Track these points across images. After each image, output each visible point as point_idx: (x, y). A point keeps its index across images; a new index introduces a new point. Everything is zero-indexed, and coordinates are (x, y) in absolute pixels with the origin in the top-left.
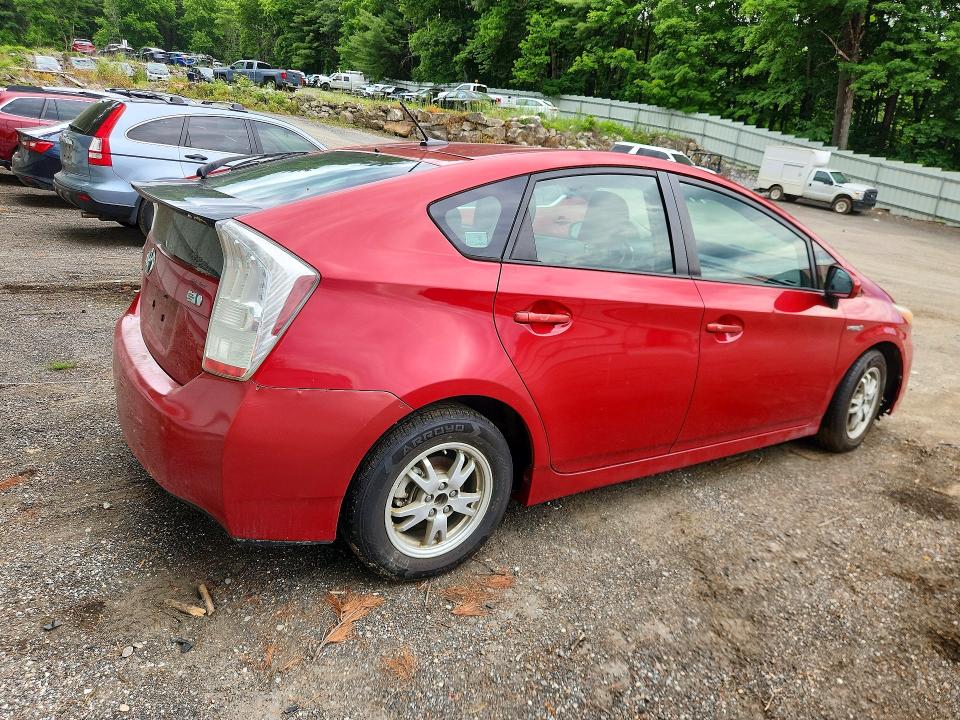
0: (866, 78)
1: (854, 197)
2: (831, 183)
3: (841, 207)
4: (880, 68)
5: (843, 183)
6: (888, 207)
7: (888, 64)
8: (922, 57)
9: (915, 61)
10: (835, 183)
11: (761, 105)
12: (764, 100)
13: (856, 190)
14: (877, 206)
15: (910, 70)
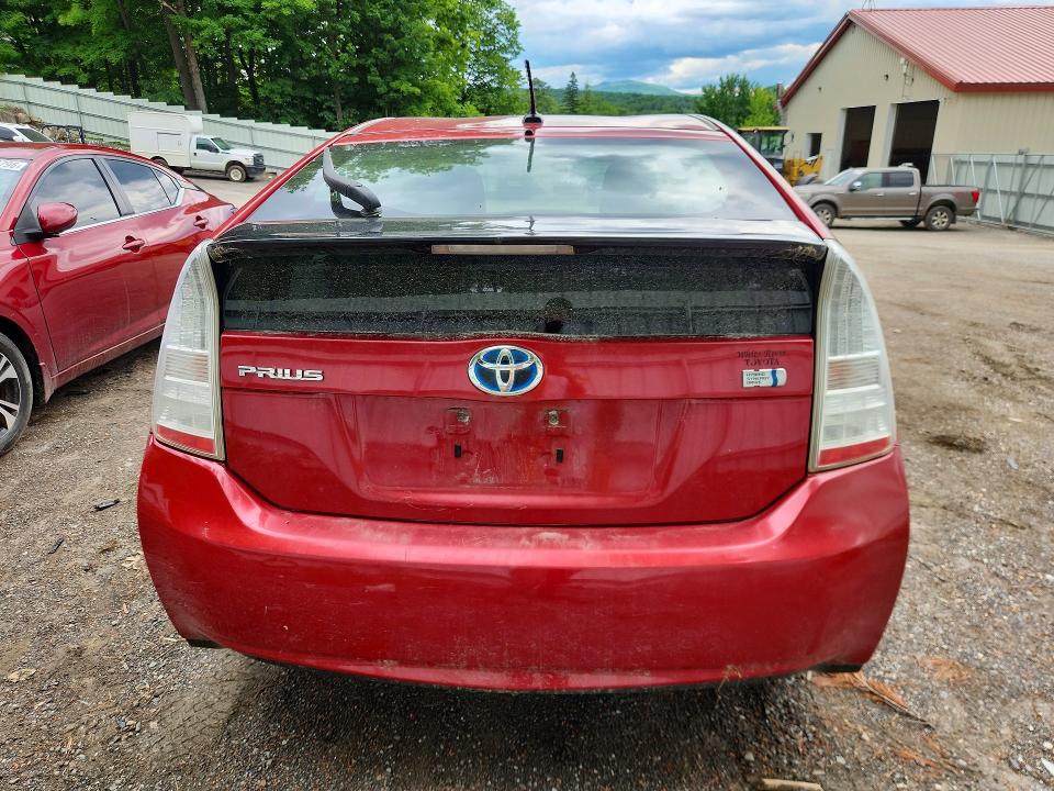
0: (205, 34)
1: (245, 162)
2: (217, 151)
3: (236, 174)
4: (214, 24)
5: (228, 149)
6: (275, 171)
7: (222, 20)
8: (251, 14)
9: (246, 17)
10: (220, 150)
11: (89, 61)
12: (90, 56)
13: (246, 156)
14: (268, 170)
15: (244, 28)
